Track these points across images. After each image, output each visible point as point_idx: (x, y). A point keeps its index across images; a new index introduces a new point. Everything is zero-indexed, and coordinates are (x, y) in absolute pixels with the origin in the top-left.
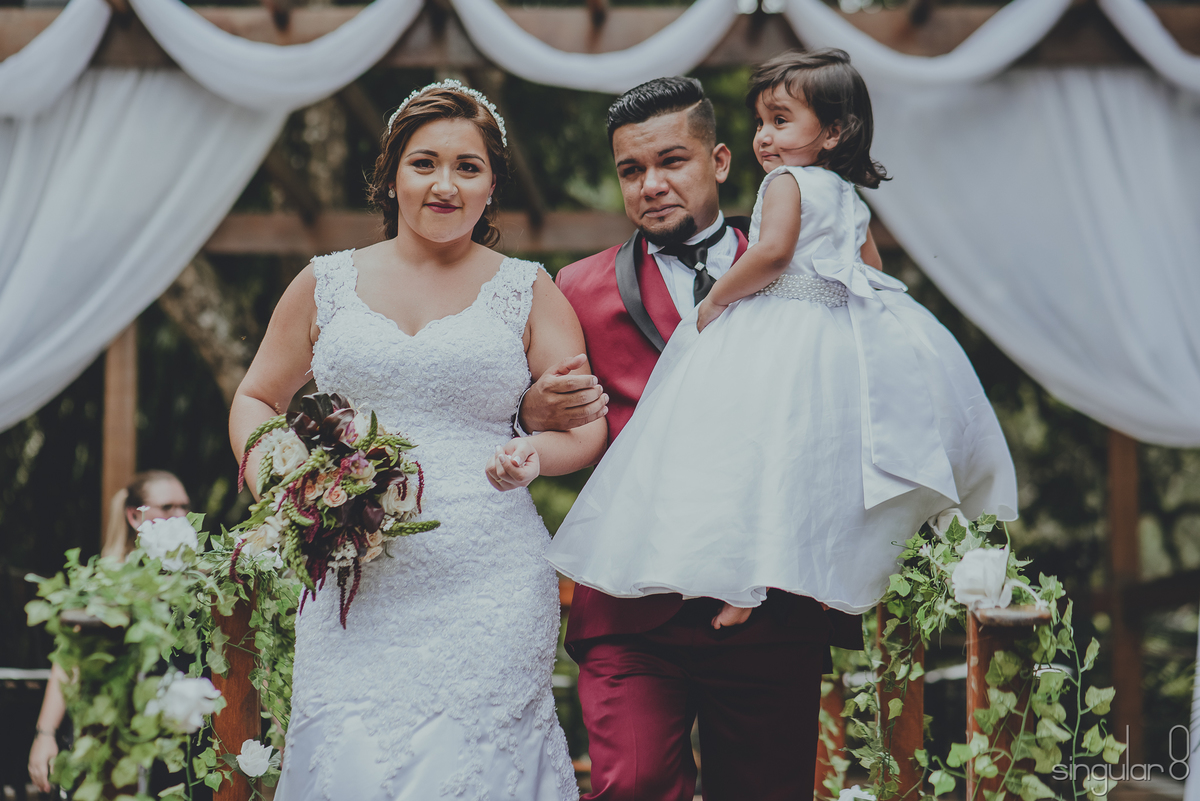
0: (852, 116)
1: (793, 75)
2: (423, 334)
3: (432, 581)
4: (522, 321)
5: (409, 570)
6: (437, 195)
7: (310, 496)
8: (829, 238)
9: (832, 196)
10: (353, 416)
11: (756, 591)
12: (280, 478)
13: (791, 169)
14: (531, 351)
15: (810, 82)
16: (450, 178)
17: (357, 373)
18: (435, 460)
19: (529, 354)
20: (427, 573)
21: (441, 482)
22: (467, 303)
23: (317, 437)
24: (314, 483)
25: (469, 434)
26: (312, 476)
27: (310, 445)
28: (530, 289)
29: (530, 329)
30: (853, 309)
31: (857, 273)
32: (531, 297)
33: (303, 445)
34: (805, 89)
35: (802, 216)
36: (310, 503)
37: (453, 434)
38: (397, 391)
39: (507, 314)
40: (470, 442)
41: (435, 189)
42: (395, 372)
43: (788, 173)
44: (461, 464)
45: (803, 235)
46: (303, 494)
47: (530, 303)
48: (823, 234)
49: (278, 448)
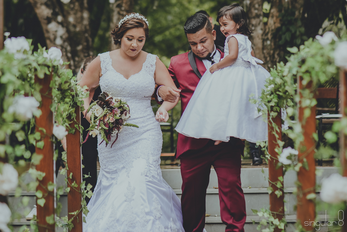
0: (242, 20)
1: (226, 13)
2: (130, 79)
3: (134, 137)
4: (153, 73)
5: (128, 135)
6: (133, 47)
7: (106, 120)
8: (245, 51)
9: (244, 40)
10: (113, 99)
11: (227, 137)
12: (97, 117)
13: (233, 35)
14: (156, 79)
15: (231, 14)
16: (137, 42)
17: (114, 89)
18: (133, 109)
19: (155, 80)
20: (132, 135)
21: (134, 114)
22: (140, 70)
23: (105, 106)
24: (106, 117)
25: (141, 101)
26: (105, 116)
27: (103, 108)
28: (155, 65)
29: (155, 74)
30: (252, 67)
31: (252, 59)
32: (155, 67)
33: (102, 108)
34: (230, 15)
35: (239, 46)
36: (106, 122)
37: (137, 102)
38: (124, 93)
39: (150, 72)
40: (141, 103)
41: (132, 45)
42: (124, 89)
43: (233, 36)
44: (139, 109)
45: (240, 50)
46: (104, 120)
47: (155, 68)
48: (244, 50)
49: (96, 110)
